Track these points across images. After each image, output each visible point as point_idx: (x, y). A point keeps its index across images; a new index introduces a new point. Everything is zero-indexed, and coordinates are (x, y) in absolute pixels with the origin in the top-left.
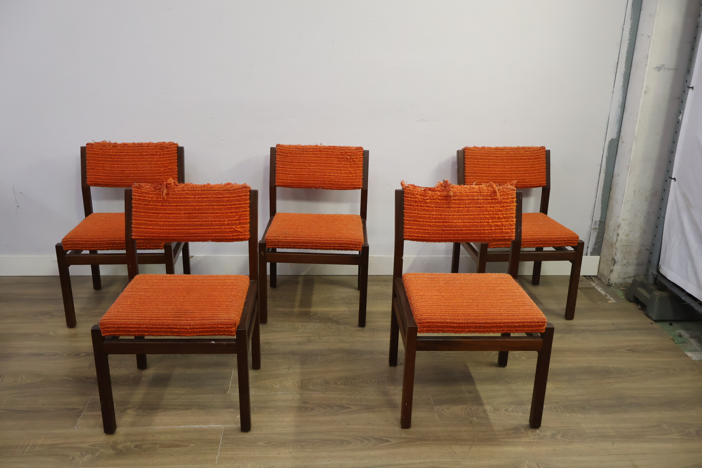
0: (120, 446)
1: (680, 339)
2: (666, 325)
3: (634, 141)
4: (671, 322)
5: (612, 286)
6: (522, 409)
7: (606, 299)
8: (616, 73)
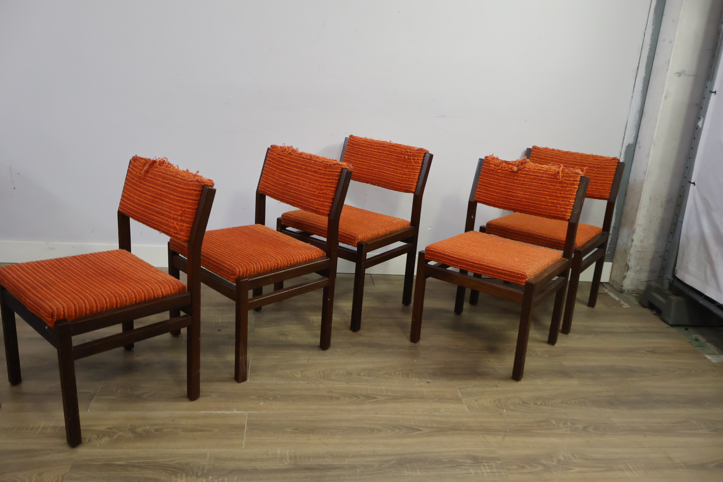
0: (139, 430)
1: (697, 343)
2: (682, 330)
3: (653, 145)
4: (686, 327)
5: (625, 292)
6: (551, 403)
7: (620, 304)
8: (636, 77)
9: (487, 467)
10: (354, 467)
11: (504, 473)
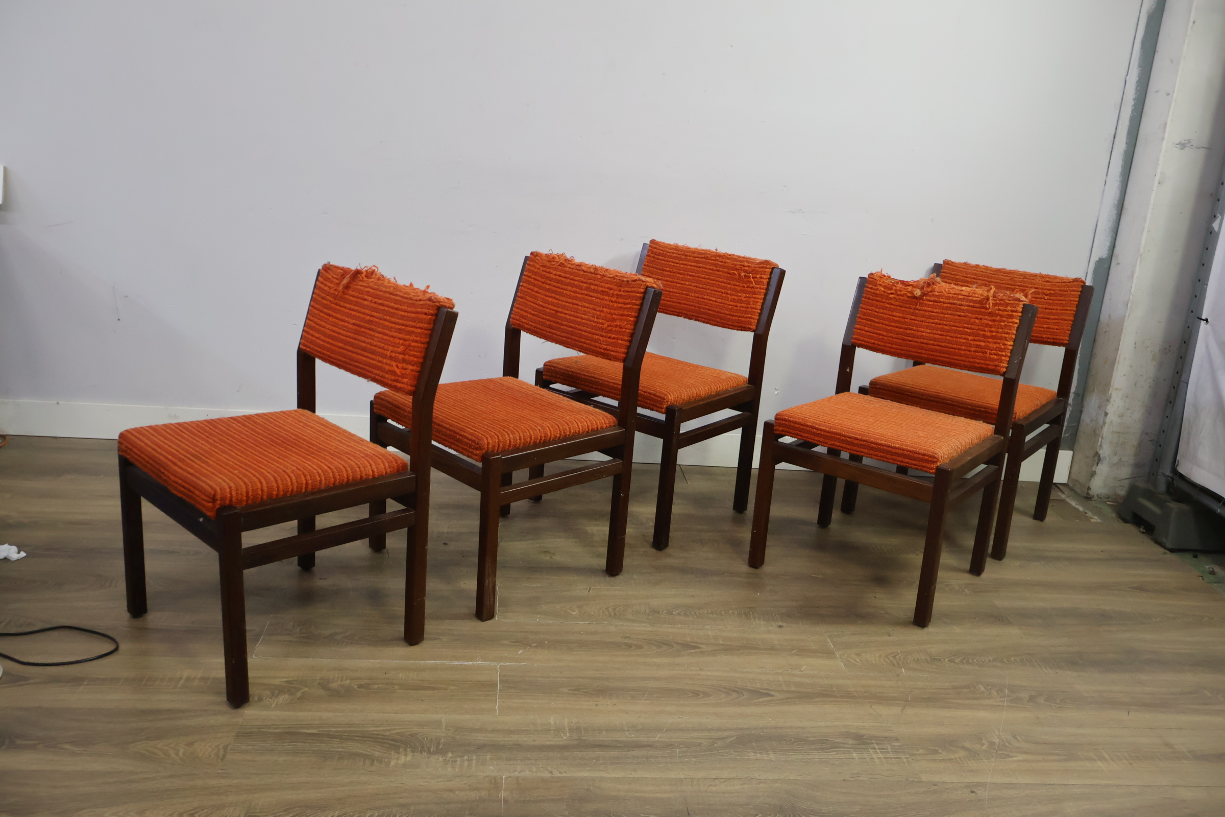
0: (334, 685)
1: (1212, 577)
2: (1188, 557)
3: (1139, 260)
4: (1195, 553)
5: (1093, 499)
6: (977, 661)
7: (1086, 517)
8: (1112, 151)
9: (878, 751)
10: (670, 746)
11: (905, 760)
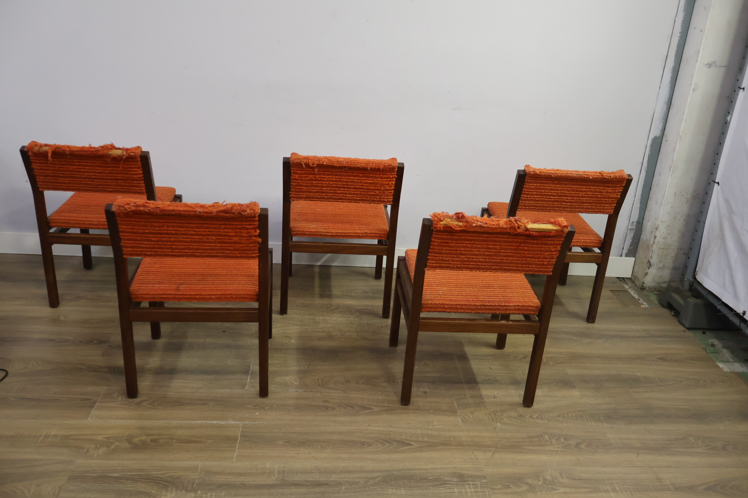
0: (136, 440)
1: (712, 349)
2: (699, 334)
3: (679, 140)
4: (704, 330)
5: (646, 289)
6: (547, 416)
7: (639, 303)
8: (664, 67)
9: (471, 486)
10: (339, 484)
11: (487, 493)
